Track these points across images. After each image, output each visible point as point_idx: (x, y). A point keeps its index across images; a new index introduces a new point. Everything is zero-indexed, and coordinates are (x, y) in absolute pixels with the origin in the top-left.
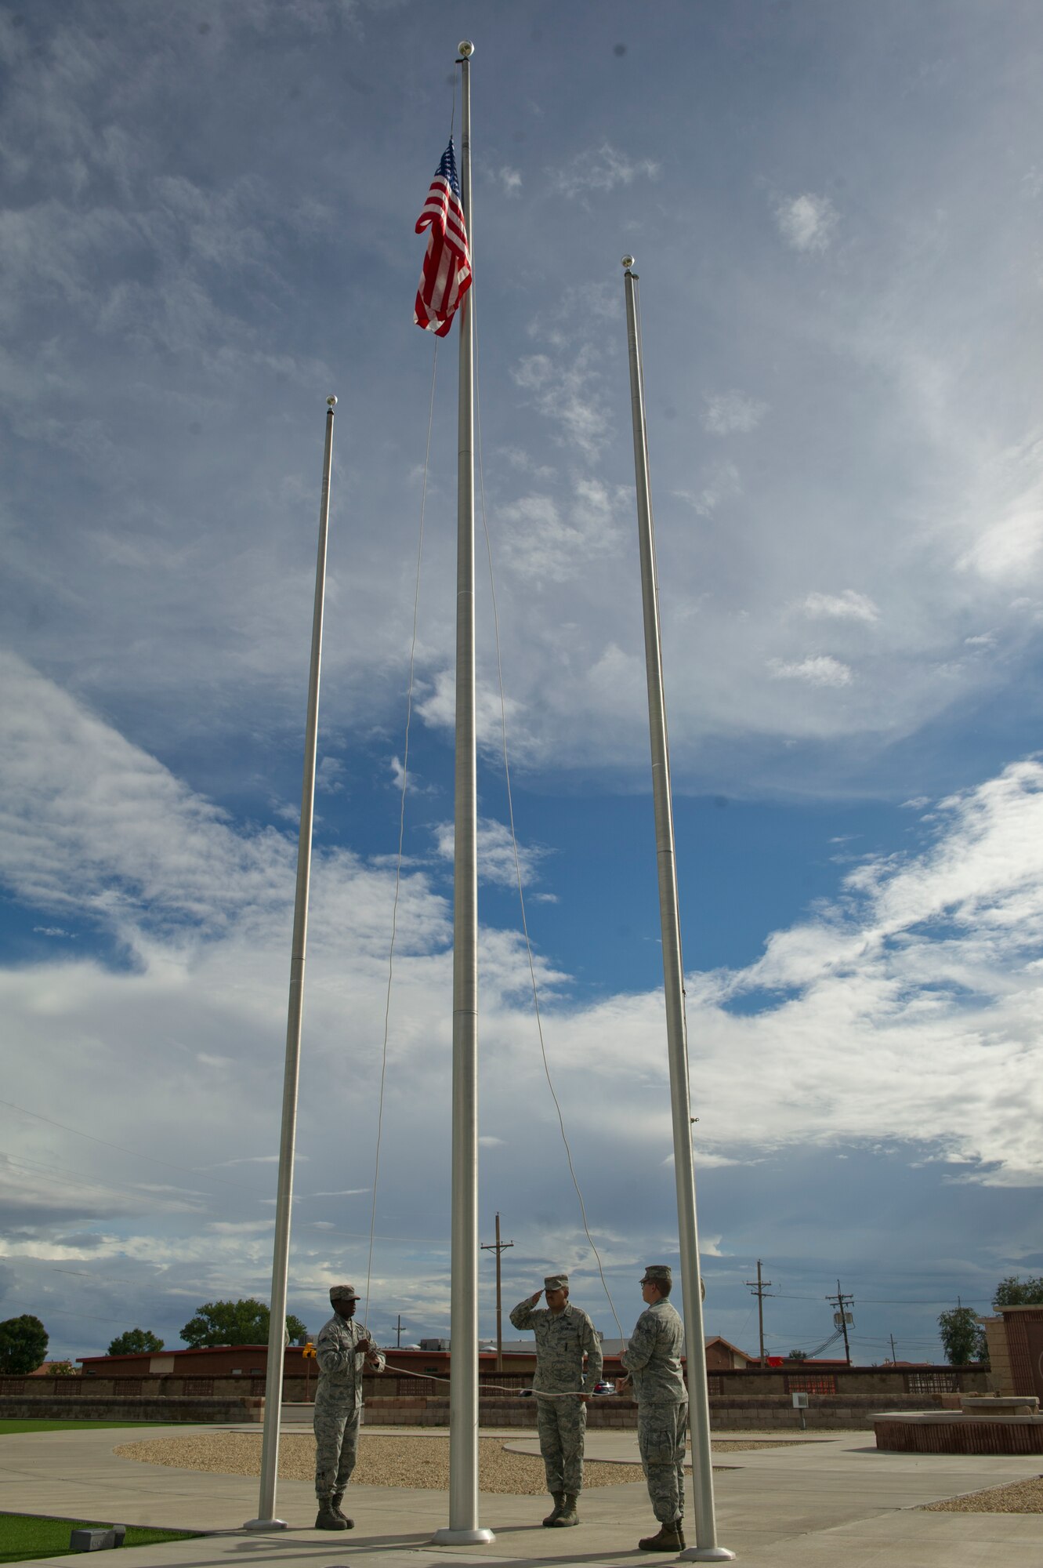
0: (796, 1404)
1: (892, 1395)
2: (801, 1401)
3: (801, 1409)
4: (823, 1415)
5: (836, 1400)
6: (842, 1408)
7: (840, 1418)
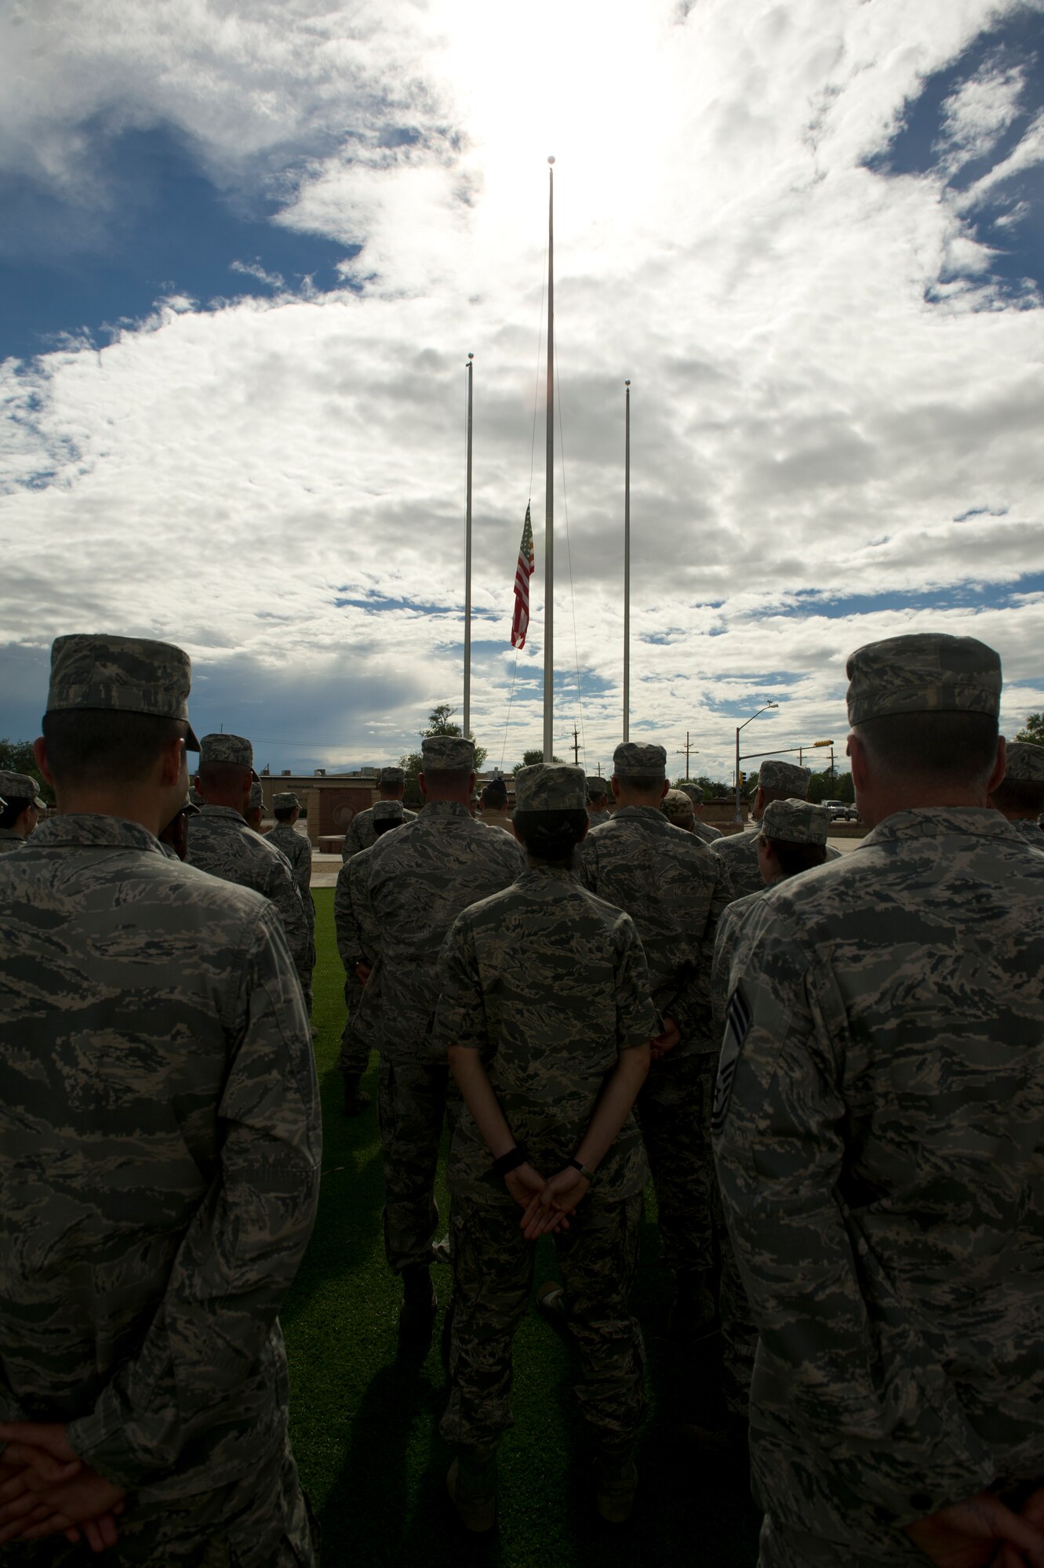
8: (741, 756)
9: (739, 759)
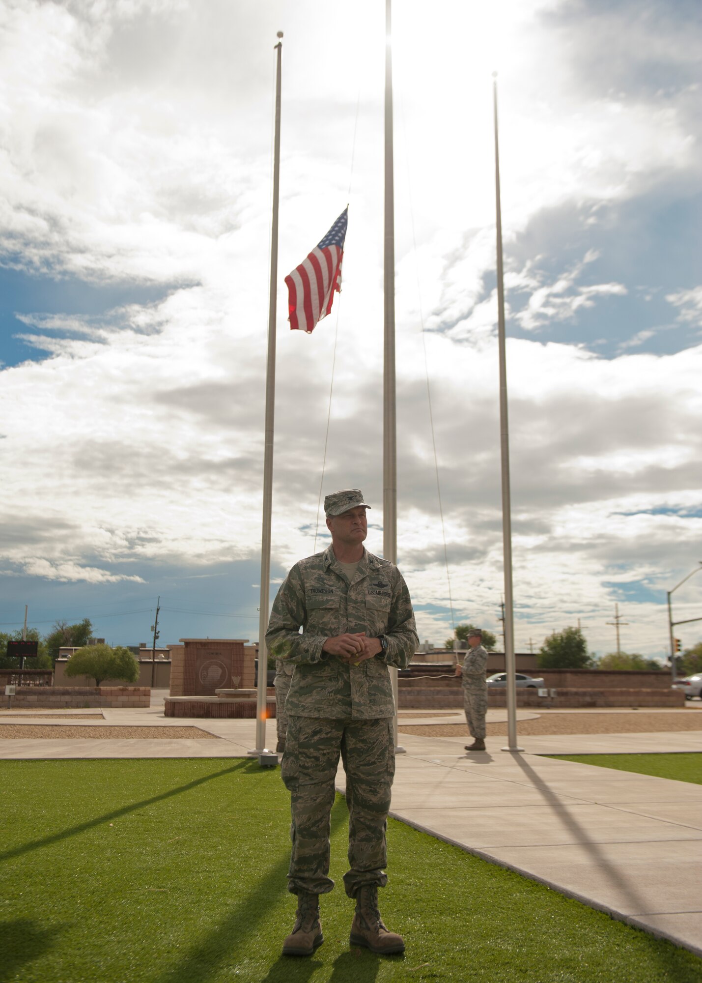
0: (7, 693)
1: (68, 688)
2: (11, 690)
3: (10, 696)
4: (17, 699)
5: (28, 690)
6: (31, 695)
7: (28, 701)
8: (674, 620)
9: (672, 624)
